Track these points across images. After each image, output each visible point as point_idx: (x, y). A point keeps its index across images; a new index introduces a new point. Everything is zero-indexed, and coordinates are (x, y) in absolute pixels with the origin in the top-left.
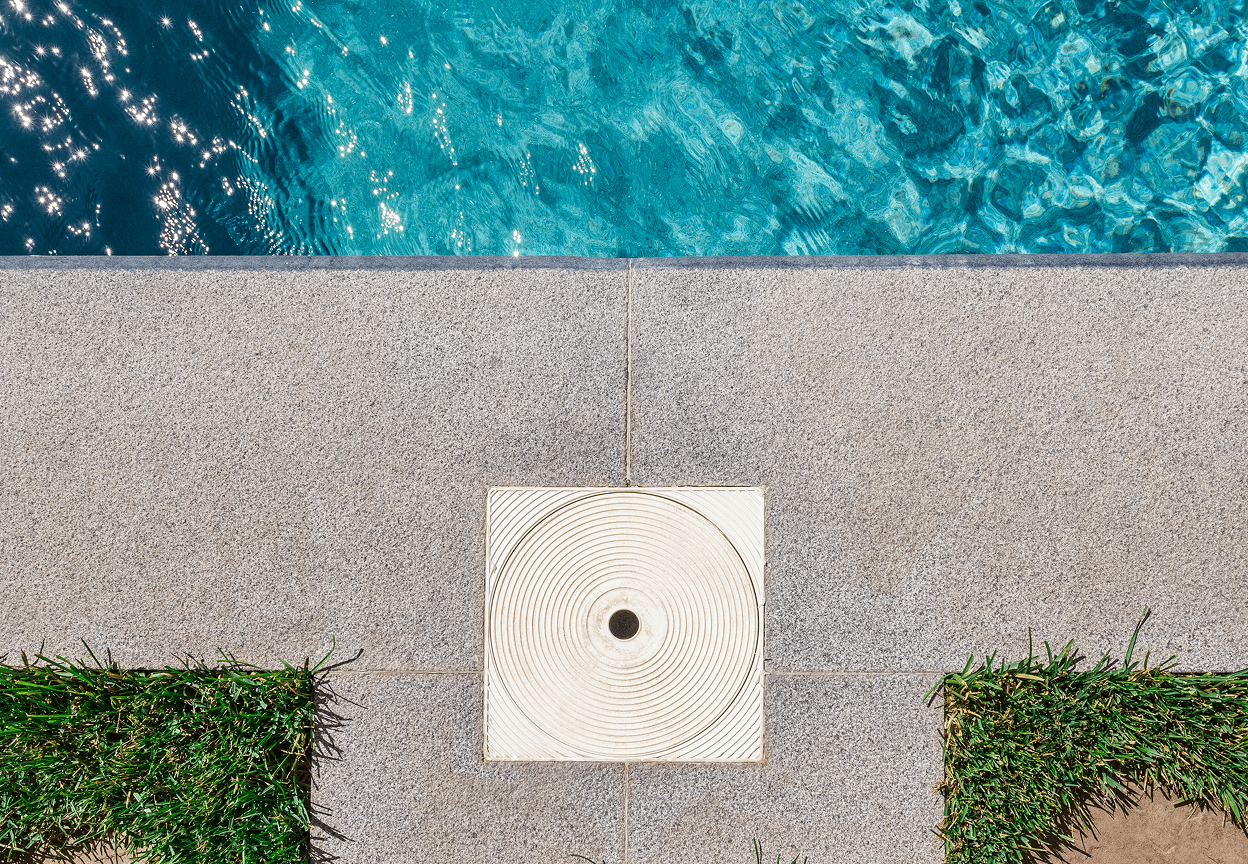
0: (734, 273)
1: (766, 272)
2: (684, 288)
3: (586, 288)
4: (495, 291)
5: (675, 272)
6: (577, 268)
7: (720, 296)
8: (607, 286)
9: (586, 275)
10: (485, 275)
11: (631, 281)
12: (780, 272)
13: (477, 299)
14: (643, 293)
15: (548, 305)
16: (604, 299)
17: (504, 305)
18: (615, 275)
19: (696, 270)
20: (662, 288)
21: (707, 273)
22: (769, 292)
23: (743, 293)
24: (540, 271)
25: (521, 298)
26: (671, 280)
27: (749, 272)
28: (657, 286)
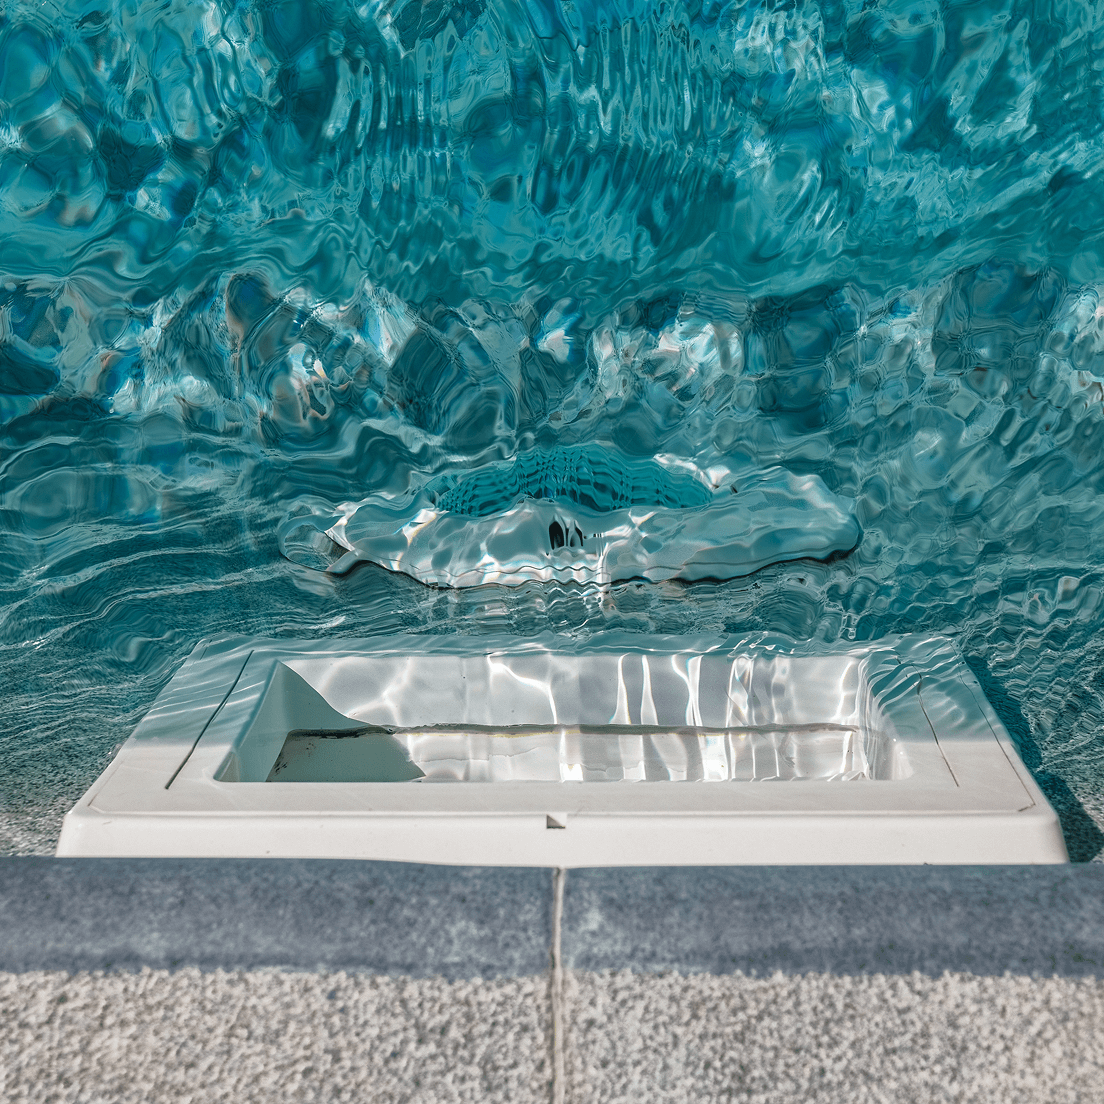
0: (904, 990)
1: (1014, 989)
2: (740, 1038)
3: (412, 1033)
4: (113, 1043)
5: (710, 984)
6: (381, 966)
7: (857, 1064)
8: (483, 1028)
9: (412, 989)
10: (81, 989)
11: (563, 1010)
12: (1058, 989)
13: (57, 1067)
14: (600, 1050)
15: (292, 1088)
16: (475, 1071)
17: (148, 1087)
18: (509, 989)
19: (779, 977)
20: (663, 1036)
21: (812, 986)
22: (1020, 1052)
23: (933, 1052)
24: (260, 977)
25: (204, 1065)
26: (694, 1007)
27: (955, 988)
28: (647, 1030)
